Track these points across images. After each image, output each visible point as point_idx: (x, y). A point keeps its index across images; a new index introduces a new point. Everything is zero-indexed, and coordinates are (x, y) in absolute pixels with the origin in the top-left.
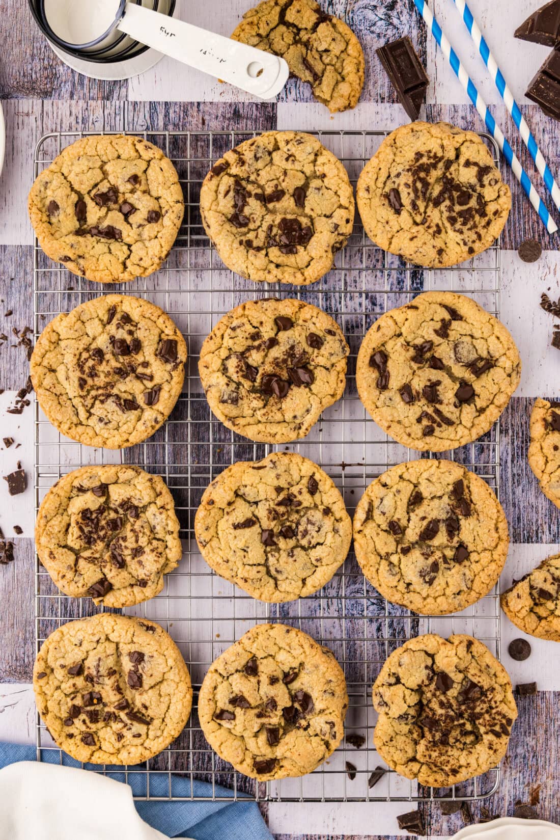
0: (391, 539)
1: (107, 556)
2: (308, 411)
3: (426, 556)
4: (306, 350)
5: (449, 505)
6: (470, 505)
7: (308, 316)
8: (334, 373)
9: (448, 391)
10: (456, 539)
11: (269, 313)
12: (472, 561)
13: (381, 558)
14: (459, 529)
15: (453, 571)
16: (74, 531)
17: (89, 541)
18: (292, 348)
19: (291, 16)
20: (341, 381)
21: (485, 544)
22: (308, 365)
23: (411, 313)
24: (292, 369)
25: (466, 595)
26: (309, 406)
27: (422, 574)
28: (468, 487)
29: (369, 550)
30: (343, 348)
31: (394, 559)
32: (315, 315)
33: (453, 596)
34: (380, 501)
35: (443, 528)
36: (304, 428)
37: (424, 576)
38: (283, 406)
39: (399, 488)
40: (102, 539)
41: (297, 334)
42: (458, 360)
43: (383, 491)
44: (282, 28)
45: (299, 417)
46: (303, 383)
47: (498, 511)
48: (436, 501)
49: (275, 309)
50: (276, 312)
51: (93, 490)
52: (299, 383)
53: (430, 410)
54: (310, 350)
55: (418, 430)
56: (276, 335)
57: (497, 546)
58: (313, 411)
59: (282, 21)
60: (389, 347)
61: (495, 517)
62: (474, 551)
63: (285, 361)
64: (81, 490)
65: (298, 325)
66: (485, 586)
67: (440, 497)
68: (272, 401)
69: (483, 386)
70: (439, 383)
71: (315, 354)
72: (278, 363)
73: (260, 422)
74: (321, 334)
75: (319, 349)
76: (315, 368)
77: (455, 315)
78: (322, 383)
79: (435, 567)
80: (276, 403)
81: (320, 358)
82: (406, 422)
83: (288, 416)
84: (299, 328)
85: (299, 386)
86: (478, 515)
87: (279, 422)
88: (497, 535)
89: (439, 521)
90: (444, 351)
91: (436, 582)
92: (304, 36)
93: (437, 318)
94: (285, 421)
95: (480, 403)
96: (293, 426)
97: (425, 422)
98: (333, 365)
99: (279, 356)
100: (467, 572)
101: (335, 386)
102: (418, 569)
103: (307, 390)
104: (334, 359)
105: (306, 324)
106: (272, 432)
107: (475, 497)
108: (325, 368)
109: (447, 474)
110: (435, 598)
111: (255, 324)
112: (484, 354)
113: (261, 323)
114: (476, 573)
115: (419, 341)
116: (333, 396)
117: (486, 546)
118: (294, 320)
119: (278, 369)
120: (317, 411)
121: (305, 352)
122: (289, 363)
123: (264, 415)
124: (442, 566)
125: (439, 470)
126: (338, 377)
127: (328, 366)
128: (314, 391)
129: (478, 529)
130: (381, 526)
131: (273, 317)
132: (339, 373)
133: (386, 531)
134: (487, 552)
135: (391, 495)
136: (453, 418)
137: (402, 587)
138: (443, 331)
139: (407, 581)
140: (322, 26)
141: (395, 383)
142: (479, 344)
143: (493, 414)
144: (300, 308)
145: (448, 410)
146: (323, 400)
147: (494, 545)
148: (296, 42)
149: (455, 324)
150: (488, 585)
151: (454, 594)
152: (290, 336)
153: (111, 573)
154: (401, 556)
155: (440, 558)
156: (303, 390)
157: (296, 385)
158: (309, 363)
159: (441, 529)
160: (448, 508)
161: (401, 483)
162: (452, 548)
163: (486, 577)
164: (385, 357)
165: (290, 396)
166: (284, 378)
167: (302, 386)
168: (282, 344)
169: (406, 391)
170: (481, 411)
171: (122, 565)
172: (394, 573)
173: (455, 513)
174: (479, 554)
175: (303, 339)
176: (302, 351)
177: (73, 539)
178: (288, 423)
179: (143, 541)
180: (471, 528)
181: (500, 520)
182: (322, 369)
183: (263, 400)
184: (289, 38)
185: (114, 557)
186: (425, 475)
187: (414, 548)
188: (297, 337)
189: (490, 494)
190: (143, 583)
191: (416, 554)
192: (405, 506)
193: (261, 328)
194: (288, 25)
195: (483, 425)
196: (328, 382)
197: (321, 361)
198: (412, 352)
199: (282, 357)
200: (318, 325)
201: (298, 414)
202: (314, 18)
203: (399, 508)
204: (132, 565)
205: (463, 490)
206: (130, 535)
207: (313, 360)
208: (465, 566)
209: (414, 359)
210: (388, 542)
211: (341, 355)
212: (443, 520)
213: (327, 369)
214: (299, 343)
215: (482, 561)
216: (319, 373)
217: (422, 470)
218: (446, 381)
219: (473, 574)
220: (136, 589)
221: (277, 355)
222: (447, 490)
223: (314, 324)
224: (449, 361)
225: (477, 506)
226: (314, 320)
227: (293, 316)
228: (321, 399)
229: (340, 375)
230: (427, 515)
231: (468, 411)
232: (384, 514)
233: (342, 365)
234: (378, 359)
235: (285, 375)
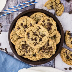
1: (25, 51)
9: (38, 39)
16: (21, 47)
17: (23, 49)
19: (56, 1)
23: (33, 27)
40: (25, 48)
42: (40, 35)
44: (55, 2)
51: (24, 42)
53: (35, 42)
55: (33, 45)
59: (55, 1)
60: (30, 32)
64: (22, 41)
69: (43, 39)
70: (37, 38)
77: (40, 28)
82: (32, 43)
90: (38, 33)
92: (57, 4)
93: (37, 28)
95: (43, 41)
97: (34, 44)
112: (44, 34)
115: (34, 32)
136: (39, 43)
138: (38, 30)
140: (60, 4)
141: (30, 37)
142: (43, 32)
143: (45, 43)
145: (38, 42)
148: (56, 5)
149: (40, 29)
153: (25, 53)
164: (29, 34)
169: (32, 39)
170: (43, 42)
171: (27, 52)
177: (21, 48)
179: (30, 50)
184: (55, 4)
185: (26, 51)
190: (30, 55)
194: (56, 2)
195: (43, 44)
198: (33, 33)
202: (59, 3)
204: (28, 53)
206: (29, 48)
209: (33, 34)
218: (38, 38)
220: (29, 56)
224: (38, 35)
231: (41, 42)
234: (28, 34)
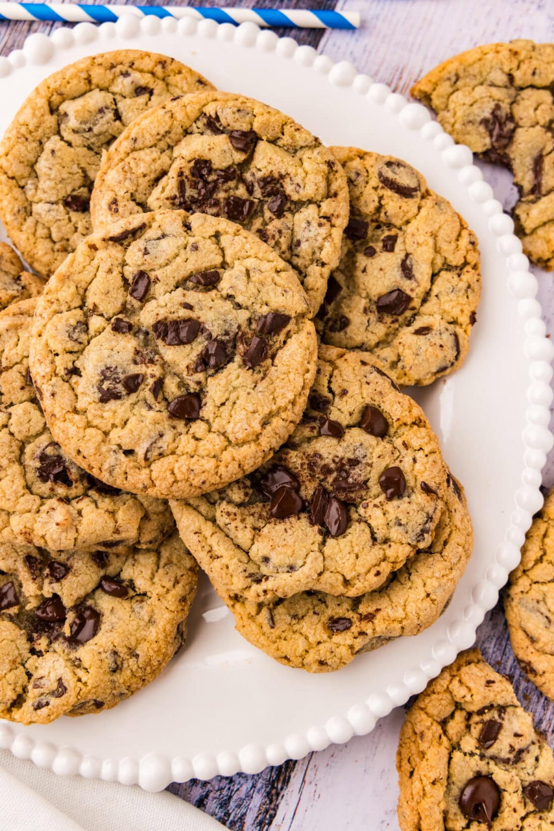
0: (119, 297)
2: (292, 568)
3: (138, 357)
4: (369, 484)
5: (239, 327)
6: (266, 358)
7: (415, 443)
8: (377, 553)
10: (200, 376)
11: (367, 391)
12: (191, 431)
13: (81, 307)
14: (218, 368)
15: (152, 414)
18: (354, 462)
20: (378, 574)
21: (231, 425)
22: (353, 509)
24: (325, 491)
25: (132, 464)
26: (300, 563)
27: (107, 373)
28: (288, 335)
29: (76, 277)
30: (424, 531)
31: (95, 322)
32: (427, 450)
33: (115, 447)
34: (159, 234)
35: (199, 346)
36: (264, 585)
37: (106, 378)
38: (265, 530)
39: (200, 246)
41: (378, 451)
43: (177, 228)
45: (271, 565)
46: (323, 524)
47: (293, 403)
48: (228, 305)
49: (381, 393)
50: (377, 398)
52: (318, 519)
54: (375, 488)
56: (349, 427)
57: (244, 443)
58: (297, 575)
61: (281, 402)
62: (207, 422)
63: (327, 470)
65: (391, 442)
66: (171, 479)
67: (239, 306)
68: (257, 508)
71: (377, 501)
72: (315, 464)
73: (214, 521)
74: (411, 483)
75: (390, 499)
76: (359, 521)
78: (348, 549)
79: (133, 384)
80: (260, 517)
81: (378, 512)
83: (258, 550)
84: (389, 447)
85: (312, 524)
86: (263, 378)
87: (238, 547)
88: (257, 427)
89: (203, 330)
91: (113, 404)
94: (247, 553)
96: (252, 569)
98: (386, 541)
99: (325, 455)
100: (169, 436)
101: (363, 571)
102: (109, 363)
103: (320, 538)
104: (395, 533)
105: (403, 451)
106: (215, 548)
107: (283, 356)
108: (373, 534)
109: (280, 290)
110: (89, 425)
111: (334, 387)
113: (344, 392)
114: (178, 452)
116: (346, 582)
117: (229, 428)
118: (392, 431)
119: (305, 473)
120: (304, 581)
121: (365, 485)
122: (330, 479)
123: (228, 514)
124: (145, 392)
125: (275, 275)
126: (378, 565)
127: (379, 535)
128: (327, 550)
129: (242, 393)
130: (126, 268)
131: (368, 401)
132: (384, 560)
133: (125, 280)
134: (222, 438)
135: (181, 241)
137: (63, 363)
139: (78, 364)
144: (414, 423)
146: (327, 574)
147: (241, 436)
150: (176, 481)
151: (119, 446)
152: (366, 444)
154: (109, 328)
155: (153, 376)
156: (313, 534)
157: (310, 518)
158: (356, 506)
159: (194, 344)
160: (235, 329)
161: (209, 242)
162: (182, 384)
163: (184, 469)
165: (288, 525)
166: (303, 493)
167: (316, 528)
168: (344, 444)
172: (75, 336)
173: (235, 347)
174: (210, 431)
175: (379, 466)
176: (362, 478)
178: (250, 560)
180: (236, 383)
181: (284, 415)
182: (367, 530)
183: (246, 494)
186: (250, 263)
187: (135, 335)
188: (375, 455)
189: (308, 371)
191: (128, 344)
192: (184, 273)
193: (337, 399)
196: (357, 557)
197: (376, 518)
199: (328, 460)
200: (418, 466)
201: (275, 559)
203: (174, 266)
205: (277, 333)
207: (366, 507)
208: (174, 427)
210: (113, 293)
211: (411, 538)
212: (210, 336)
213: (374, 539)
214: (371, 465)
215: (202, 443)
216: (357, 534)
217: (251, 252)
219: (172, 446)
221: (324, 452)
222: (257, 307)
223: (415, 460)
225: (273, 368)
226: (420, 455)
227: (396, 425)
228: (325, 569)
229: (383, 564)
230: (196, 308)
232: (146, 252)
233: (400, 552)
235: (308, 490)
